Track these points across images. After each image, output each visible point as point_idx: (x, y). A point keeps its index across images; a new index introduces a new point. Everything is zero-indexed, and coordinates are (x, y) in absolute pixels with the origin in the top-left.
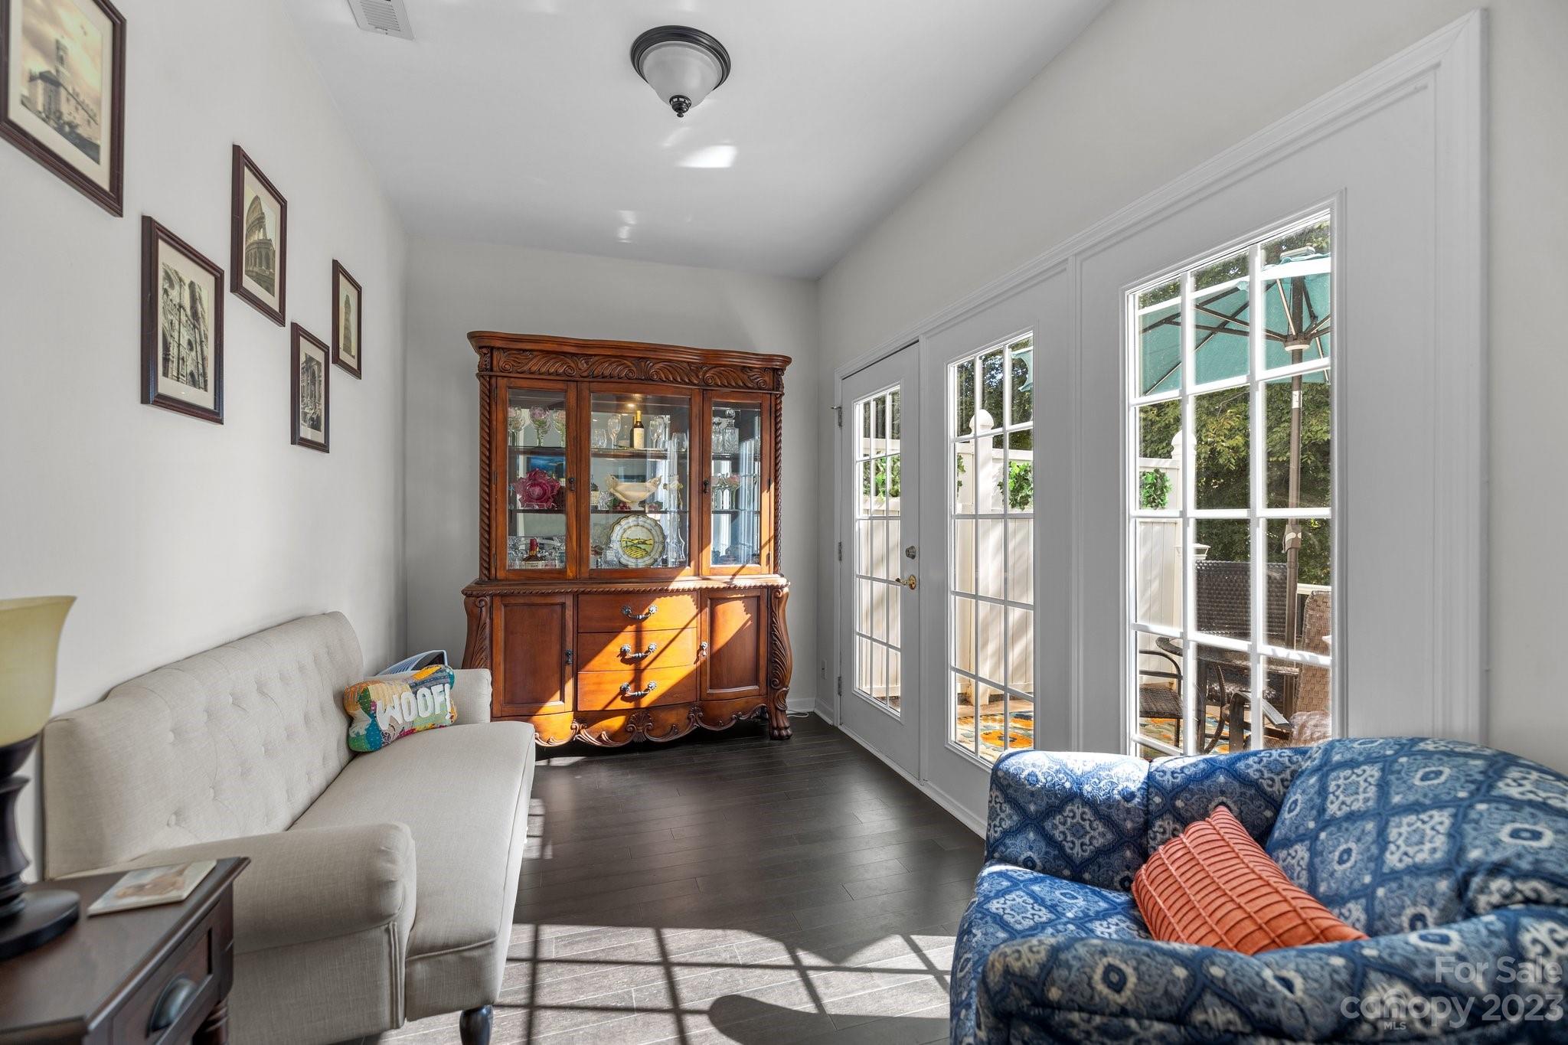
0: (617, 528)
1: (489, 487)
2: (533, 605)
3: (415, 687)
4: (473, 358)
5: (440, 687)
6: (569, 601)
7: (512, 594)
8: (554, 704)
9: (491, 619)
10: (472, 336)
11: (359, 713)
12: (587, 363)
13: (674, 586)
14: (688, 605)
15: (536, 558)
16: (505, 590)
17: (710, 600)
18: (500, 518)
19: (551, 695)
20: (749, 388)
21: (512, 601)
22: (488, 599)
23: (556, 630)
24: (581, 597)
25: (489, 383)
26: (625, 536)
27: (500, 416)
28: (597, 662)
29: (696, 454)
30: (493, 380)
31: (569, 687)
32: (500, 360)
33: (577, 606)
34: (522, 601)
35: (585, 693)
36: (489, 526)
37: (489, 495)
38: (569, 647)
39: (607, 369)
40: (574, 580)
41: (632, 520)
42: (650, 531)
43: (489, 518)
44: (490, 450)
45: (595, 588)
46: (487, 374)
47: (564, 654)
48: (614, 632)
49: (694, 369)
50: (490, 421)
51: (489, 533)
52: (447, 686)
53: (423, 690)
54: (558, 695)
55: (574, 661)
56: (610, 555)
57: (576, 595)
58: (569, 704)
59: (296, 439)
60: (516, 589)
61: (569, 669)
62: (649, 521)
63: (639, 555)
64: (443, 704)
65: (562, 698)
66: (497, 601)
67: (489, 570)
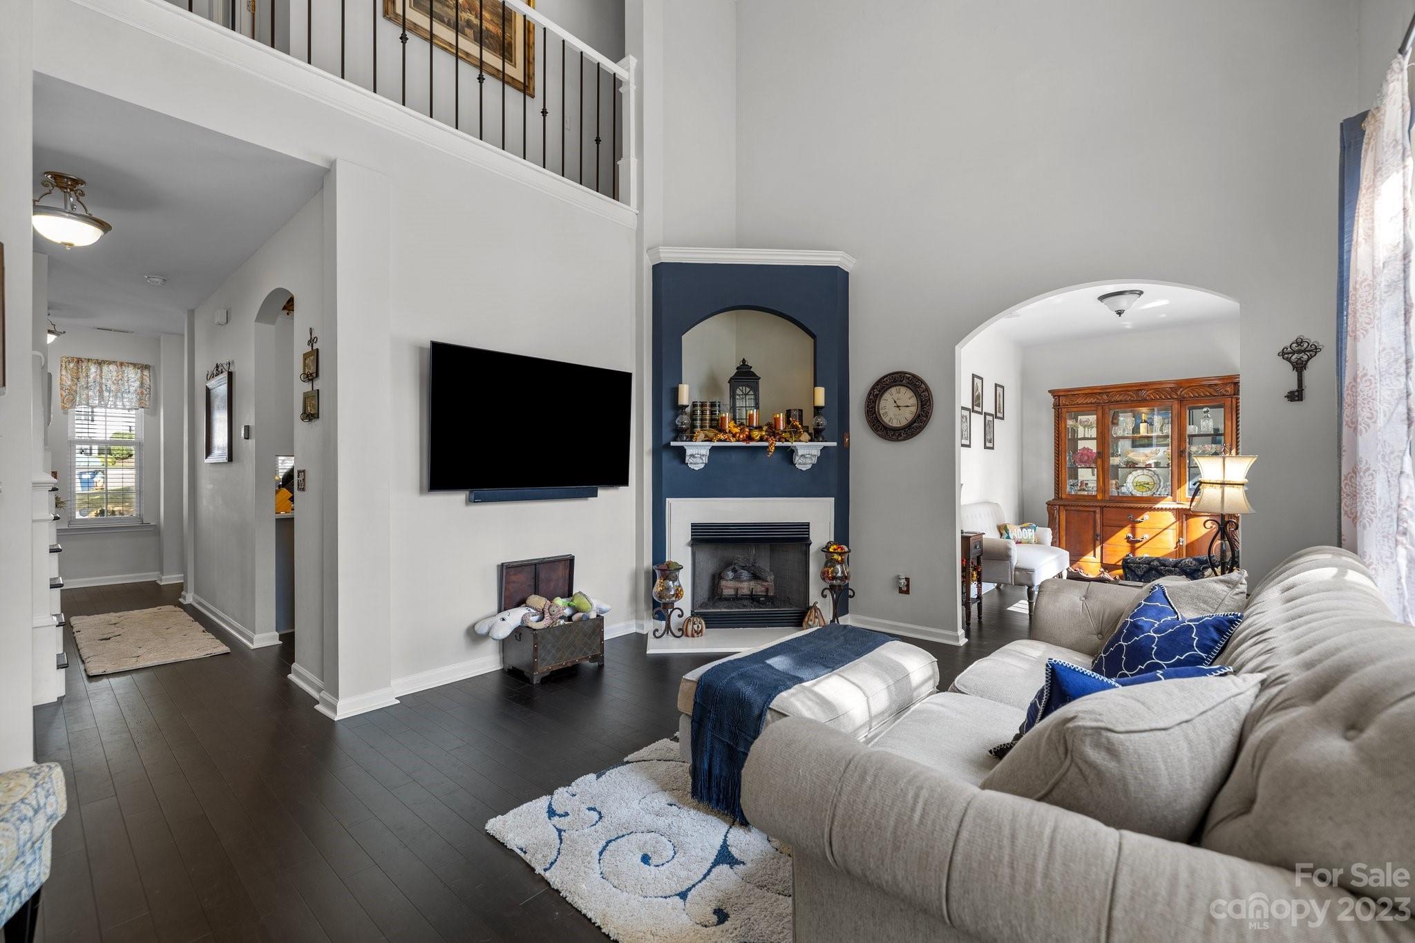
0: (1130, 476)
1: (1058, 458)
2: (1079, 511)
3: (1022, 528)
4: (1051, 400)
5: (1030, 530)
6: (1098, 510)
7: (1069, 505)
8: (1089, 557)
9: (1059, 516)
10: (1050, 391)
11: (1004, 532)
12: (1108, 396)
13: (1158, 506)
14: (1170, 518)
15: (1084, 490)
16: (1066, 503)
17: (1184, 515)
18: (1063, 471)
19: (1089, 552)
20: (1214, 396)
21: (1069, 508)
22: (1057, 507)
23: (1091, 522)
24: (1104, 509)
25: (1058, 411)
26: (1136, 480)
27: (1063, 425)
28: (1112, 540)
29: (1176, 436)
30: (1060, 410)
31: (1098, 550)
32: (1063, 400)
33: (1102, 513)
34: (1073, 508)
35: (1107, 555)
36: (1058, 475)
37: (1058, 461)
38: (1098, 531)
39: (1118, 398)
40: (1102, 501)
41: (1139, 472)
42: (1151, 477)
43: (1058, 471)
44: (1058, 441)
45: (1111, 505)
46: (1057, 407)
47: (1095, 535)
48: (1122, 527)
49: (1174, 390)
50: (1058, 428)
51: (1058, 478)
52: (1033, 530)
53: (1024, 530)
54: (1092, 552)
55: (1102, 538)
56: (1124, 489)
57: (1102, 508)
58: (1098, 559)
59: (986, 447)
60: (1070, 503)
61: (1098, 542)
62: (1150, 472)
63: (1144, 490)
64: (1032, 536)
65: (1095, 556)
66: (1062, 508)
67: (1058, 494)
